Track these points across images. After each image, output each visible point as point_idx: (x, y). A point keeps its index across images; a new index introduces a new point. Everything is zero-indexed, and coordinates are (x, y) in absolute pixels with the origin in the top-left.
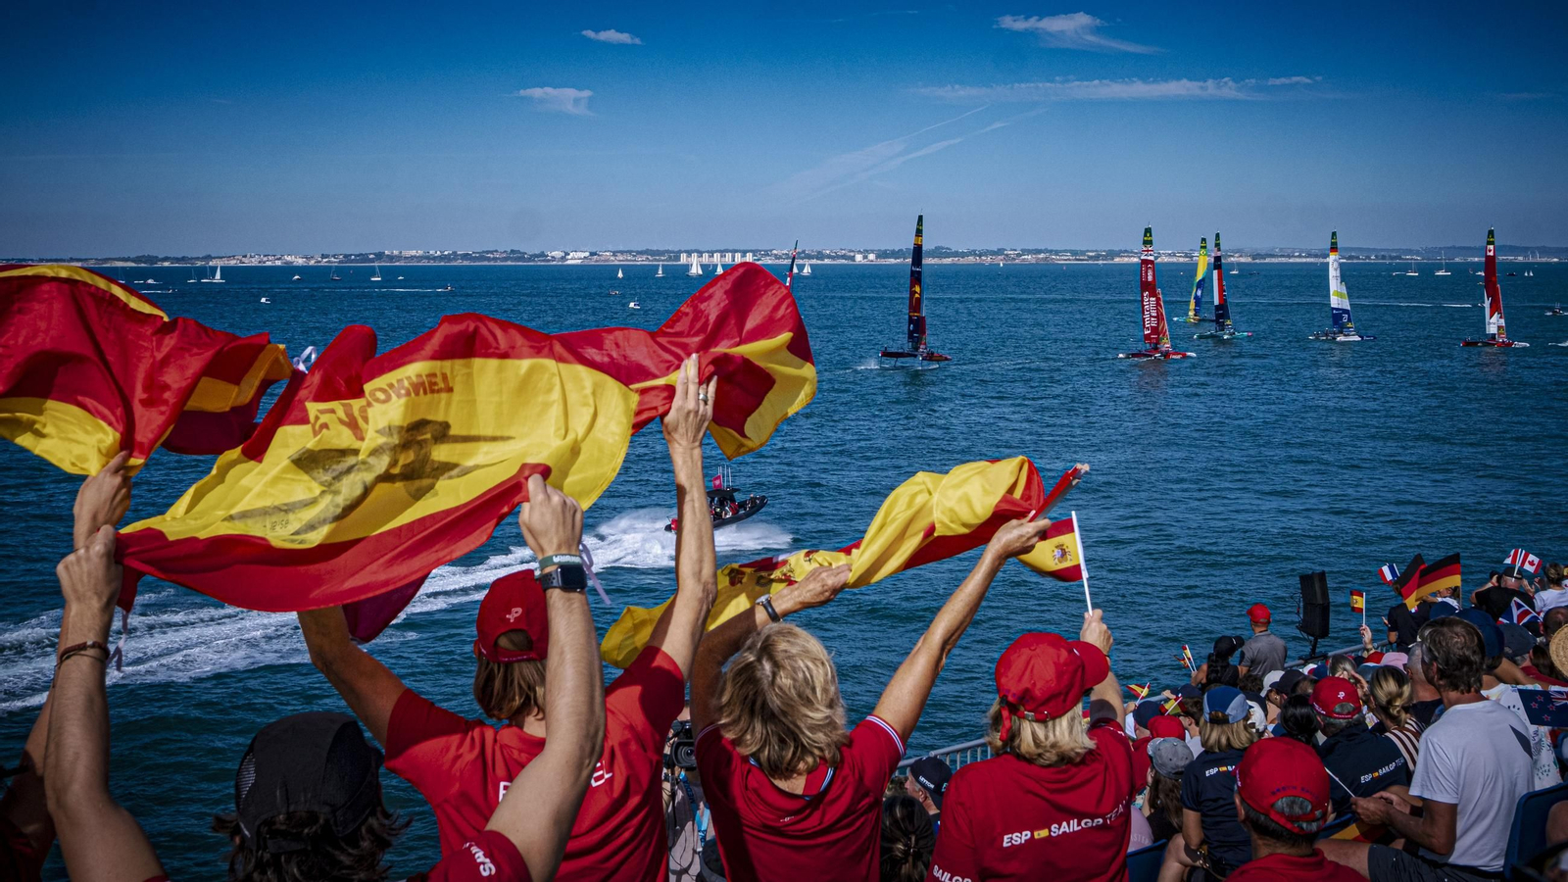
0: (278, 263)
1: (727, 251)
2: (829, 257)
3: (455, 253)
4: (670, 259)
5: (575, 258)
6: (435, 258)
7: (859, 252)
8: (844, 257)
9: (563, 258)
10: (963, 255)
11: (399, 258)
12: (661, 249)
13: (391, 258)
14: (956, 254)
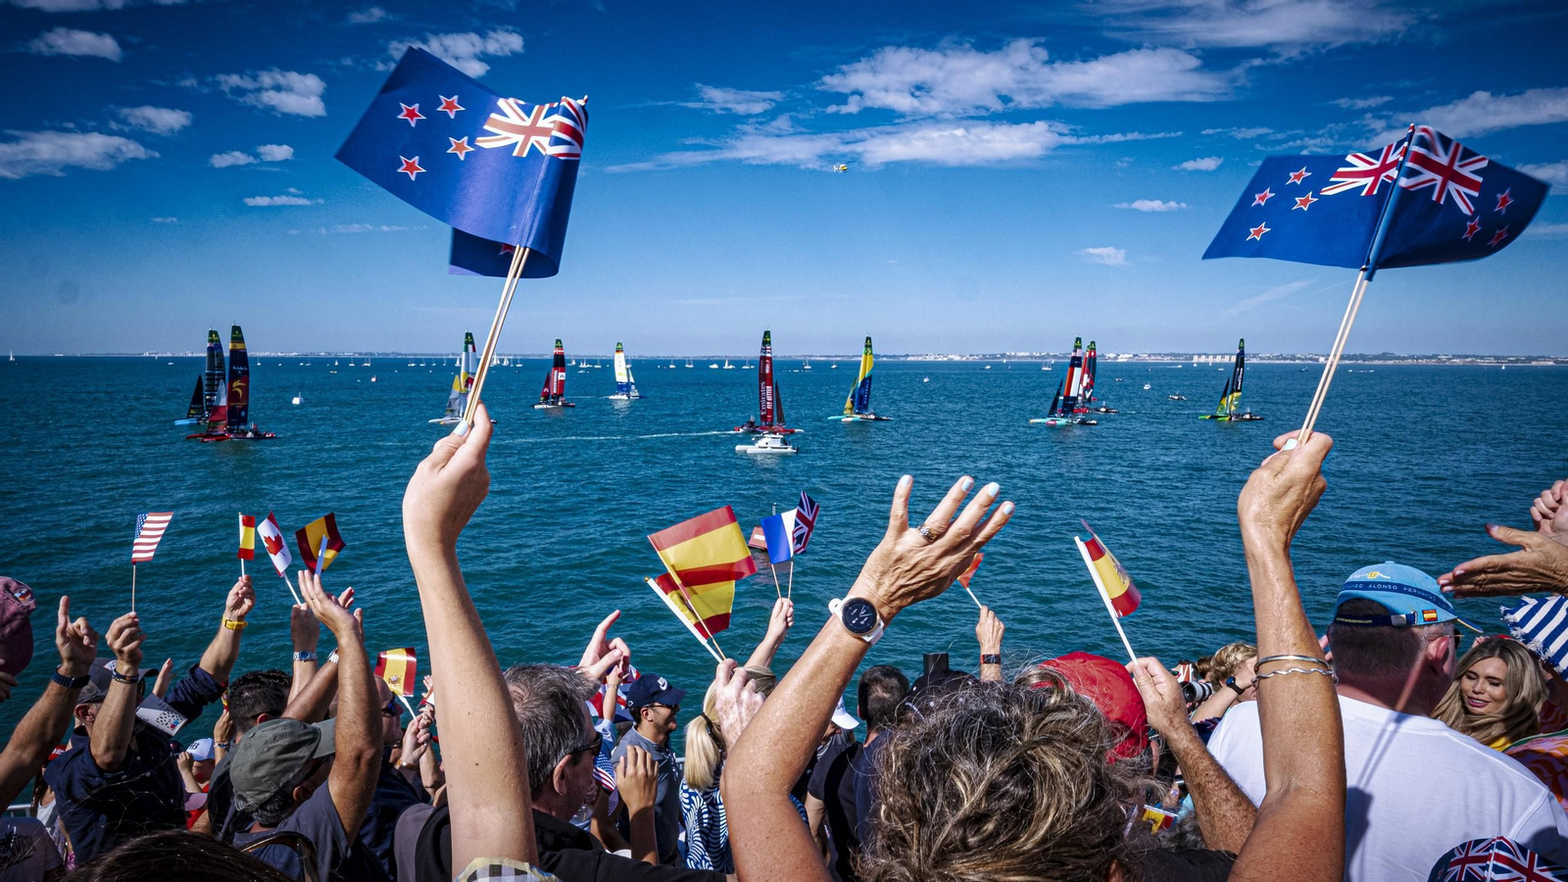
0: (945, 359)
1: (1226, 354)
2: (1300, 359)
3: (1048, 354)
4: (1186, 359)
5: (1123, 358)
6: (1036, 357)
7: (1323, 356)
8: (1311, 359)
9: (1116, 358)
10: (1404, 358)
11: (1015, 357)
12: (1181, 352)
13: (1010, 357)
14: (1399, 358)
